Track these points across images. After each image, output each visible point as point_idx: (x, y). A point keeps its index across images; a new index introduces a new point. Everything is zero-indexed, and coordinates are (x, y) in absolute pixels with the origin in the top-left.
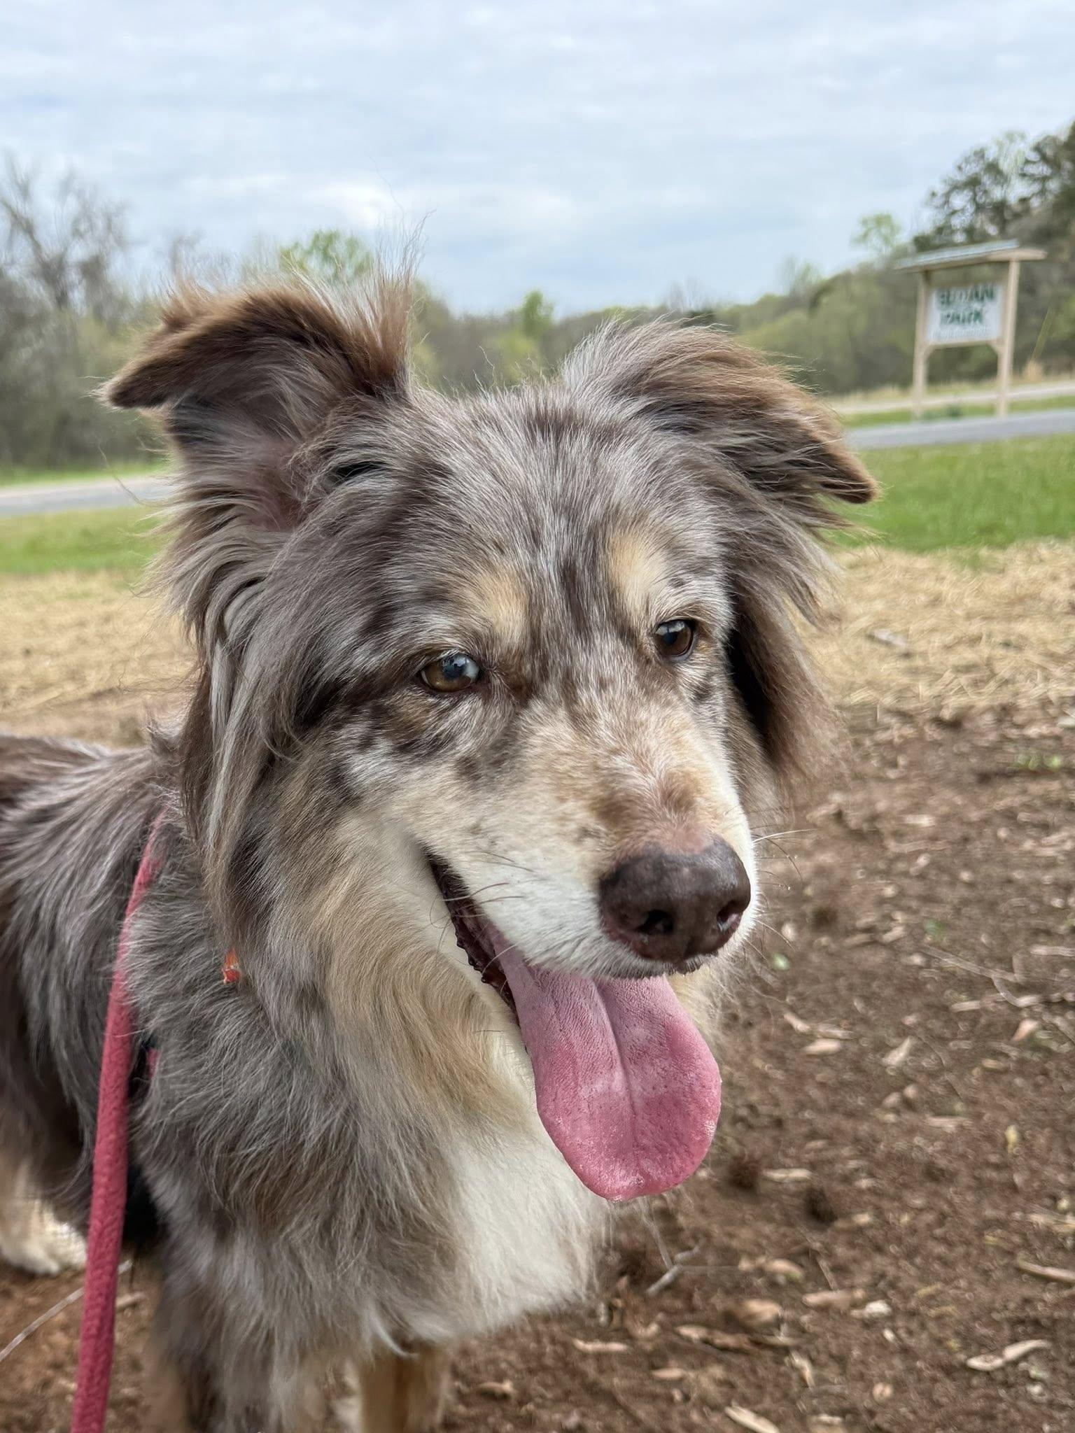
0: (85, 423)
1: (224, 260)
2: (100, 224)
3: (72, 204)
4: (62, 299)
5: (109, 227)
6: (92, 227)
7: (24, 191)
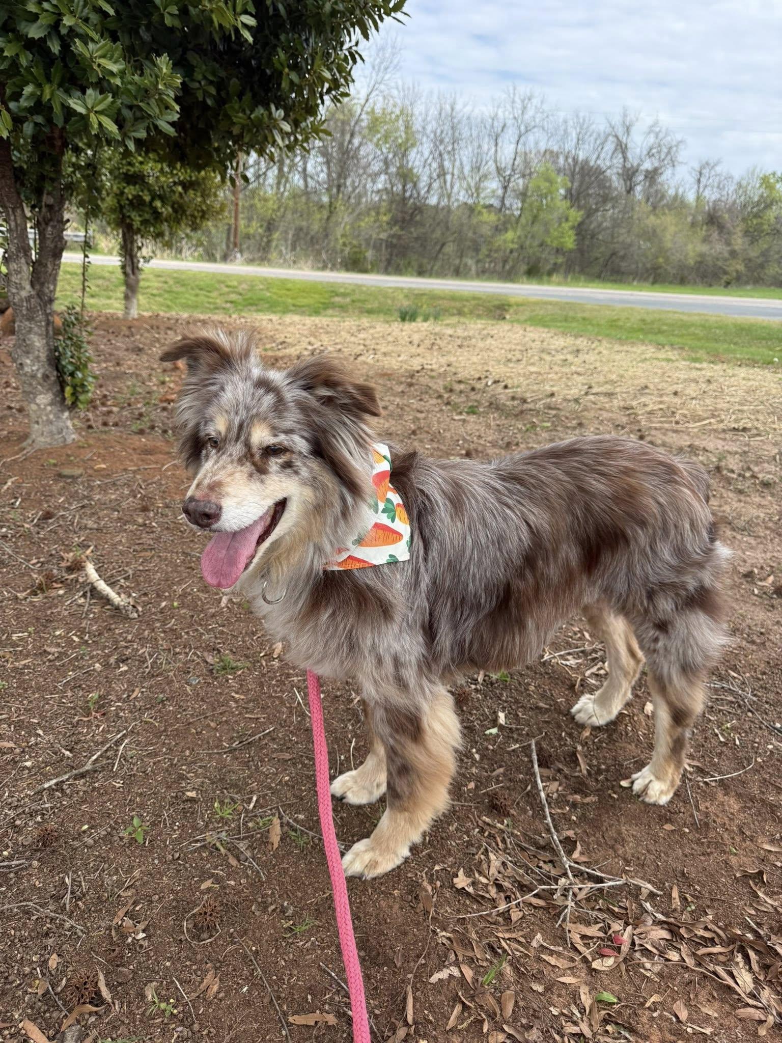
0: (623, 258)
1: (730, 177)
2: (665, 150)
3: (651, 139)
4: (630, 190)
5: (669, 153)
6: (659, 152)
7: (628, 130)
